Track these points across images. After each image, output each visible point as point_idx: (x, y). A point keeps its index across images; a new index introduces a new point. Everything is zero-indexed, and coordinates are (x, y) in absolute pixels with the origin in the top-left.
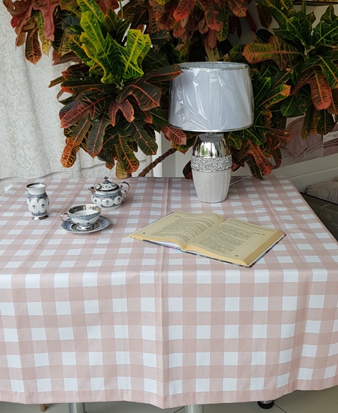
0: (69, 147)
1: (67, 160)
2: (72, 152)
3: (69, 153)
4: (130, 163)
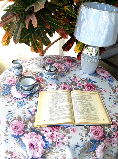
0: (6, 36)
1: (5, 42)
2: (8, 38)
3: (6, 38)
4: (38, 48)
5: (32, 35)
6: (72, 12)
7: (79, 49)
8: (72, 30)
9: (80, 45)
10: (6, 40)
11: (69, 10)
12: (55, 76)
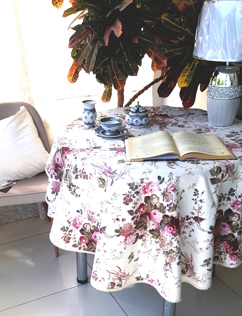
0: (74, 67)
1: (72, 77)
2: (76, 71)
3: (74, 71)
4: (118, 82)
5: (112, 60)
6: (174, 24)
7: (186, 80)
8: (173, 51)
9: (188, 75)
10: (73, 73)
11: (168, 20)
12: (146, 120)
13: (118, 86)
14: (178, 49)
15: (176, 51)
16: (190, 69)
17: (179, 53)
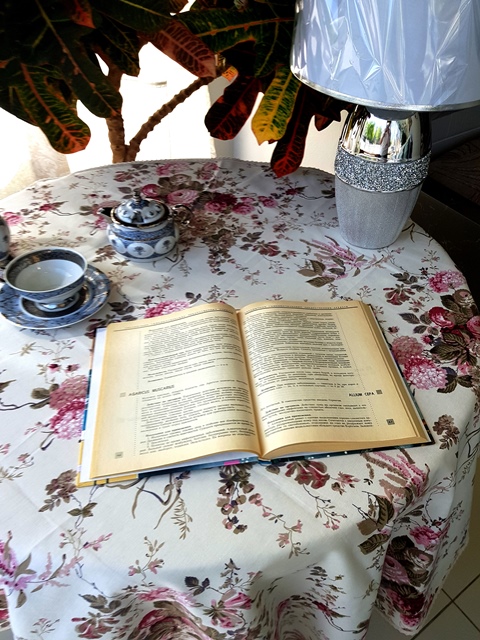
4: (66, 132)
5: (24, 66)
12: (166, 243)
13: (66, 143)
14: (246, 26)
15: (241, 31)
16: (284, 87)
17: (251, 38)
